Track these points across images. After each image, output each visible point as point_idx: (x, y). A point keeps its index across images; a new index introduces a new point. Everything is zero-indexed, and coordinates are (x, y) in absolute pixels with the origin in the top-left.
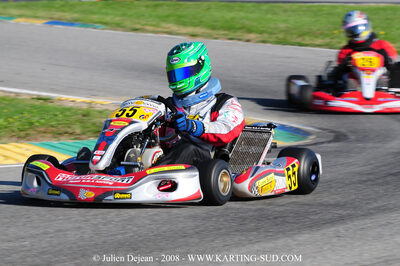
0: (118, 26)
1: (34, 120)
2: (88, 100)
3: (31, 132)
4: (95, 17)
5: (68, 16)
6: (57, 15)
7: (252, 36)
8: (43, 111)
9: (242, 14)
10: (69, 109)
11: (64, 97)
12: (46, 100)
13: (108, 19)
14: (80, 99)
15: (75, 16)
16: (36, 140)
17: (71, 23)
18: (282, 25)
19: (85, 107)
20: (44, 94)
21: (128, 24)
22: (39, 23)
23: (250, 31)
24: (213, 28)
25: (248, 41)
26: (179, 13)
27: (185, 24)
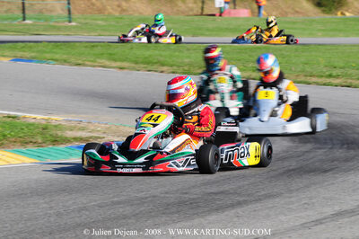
0: (65, 62)
1: (6, 133)
2: (46, 117)
3: (5, 142)
4: (48, 56)
5: (27, 54)
6: (19, 54)
7: (165, 68)
8: (12, 127)
9: (157, 52)
10: (32, 124)
11: (28, 115)
12: (14, 117)
13: (57, 56)
14: (39, 117)
15: (33, 54)
16: (9, 147)
17: (30, 60)
18: (187, 60)
19: (44, 122)
20: (12, 113)
21: (73, 60)
22: (6, 60)
23: (163, 65)
24: (136, 63)
25: (162, 72)
26: (109, 52)
27: (115, 60)
